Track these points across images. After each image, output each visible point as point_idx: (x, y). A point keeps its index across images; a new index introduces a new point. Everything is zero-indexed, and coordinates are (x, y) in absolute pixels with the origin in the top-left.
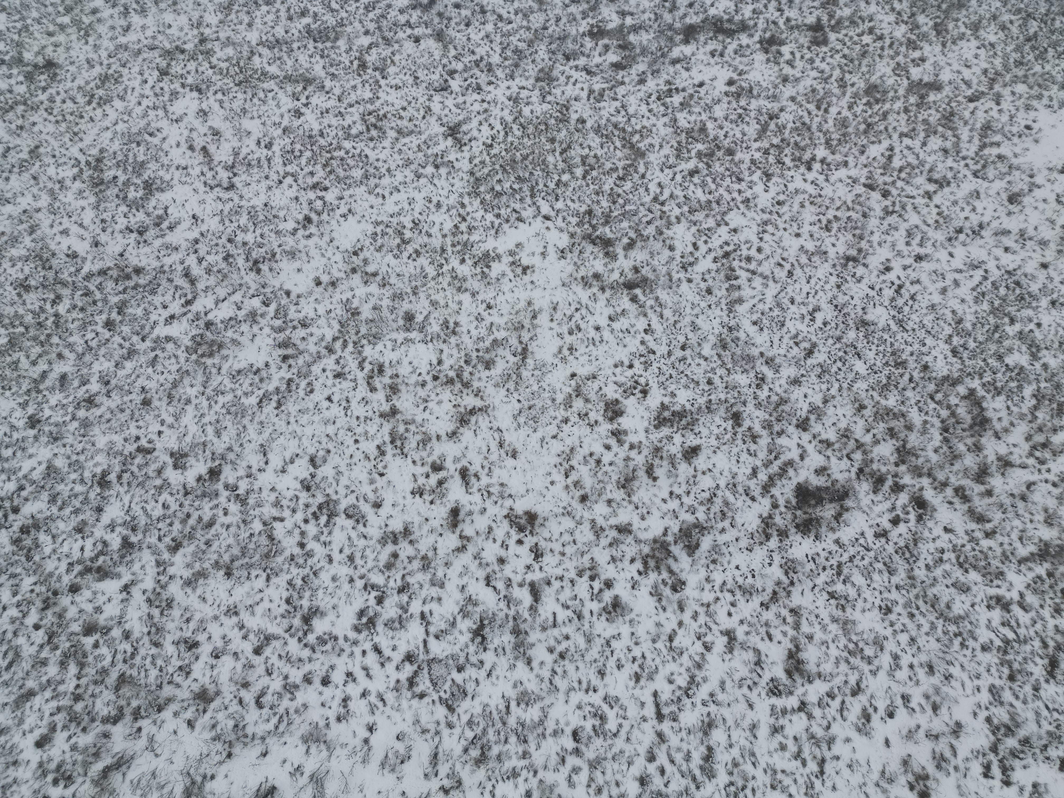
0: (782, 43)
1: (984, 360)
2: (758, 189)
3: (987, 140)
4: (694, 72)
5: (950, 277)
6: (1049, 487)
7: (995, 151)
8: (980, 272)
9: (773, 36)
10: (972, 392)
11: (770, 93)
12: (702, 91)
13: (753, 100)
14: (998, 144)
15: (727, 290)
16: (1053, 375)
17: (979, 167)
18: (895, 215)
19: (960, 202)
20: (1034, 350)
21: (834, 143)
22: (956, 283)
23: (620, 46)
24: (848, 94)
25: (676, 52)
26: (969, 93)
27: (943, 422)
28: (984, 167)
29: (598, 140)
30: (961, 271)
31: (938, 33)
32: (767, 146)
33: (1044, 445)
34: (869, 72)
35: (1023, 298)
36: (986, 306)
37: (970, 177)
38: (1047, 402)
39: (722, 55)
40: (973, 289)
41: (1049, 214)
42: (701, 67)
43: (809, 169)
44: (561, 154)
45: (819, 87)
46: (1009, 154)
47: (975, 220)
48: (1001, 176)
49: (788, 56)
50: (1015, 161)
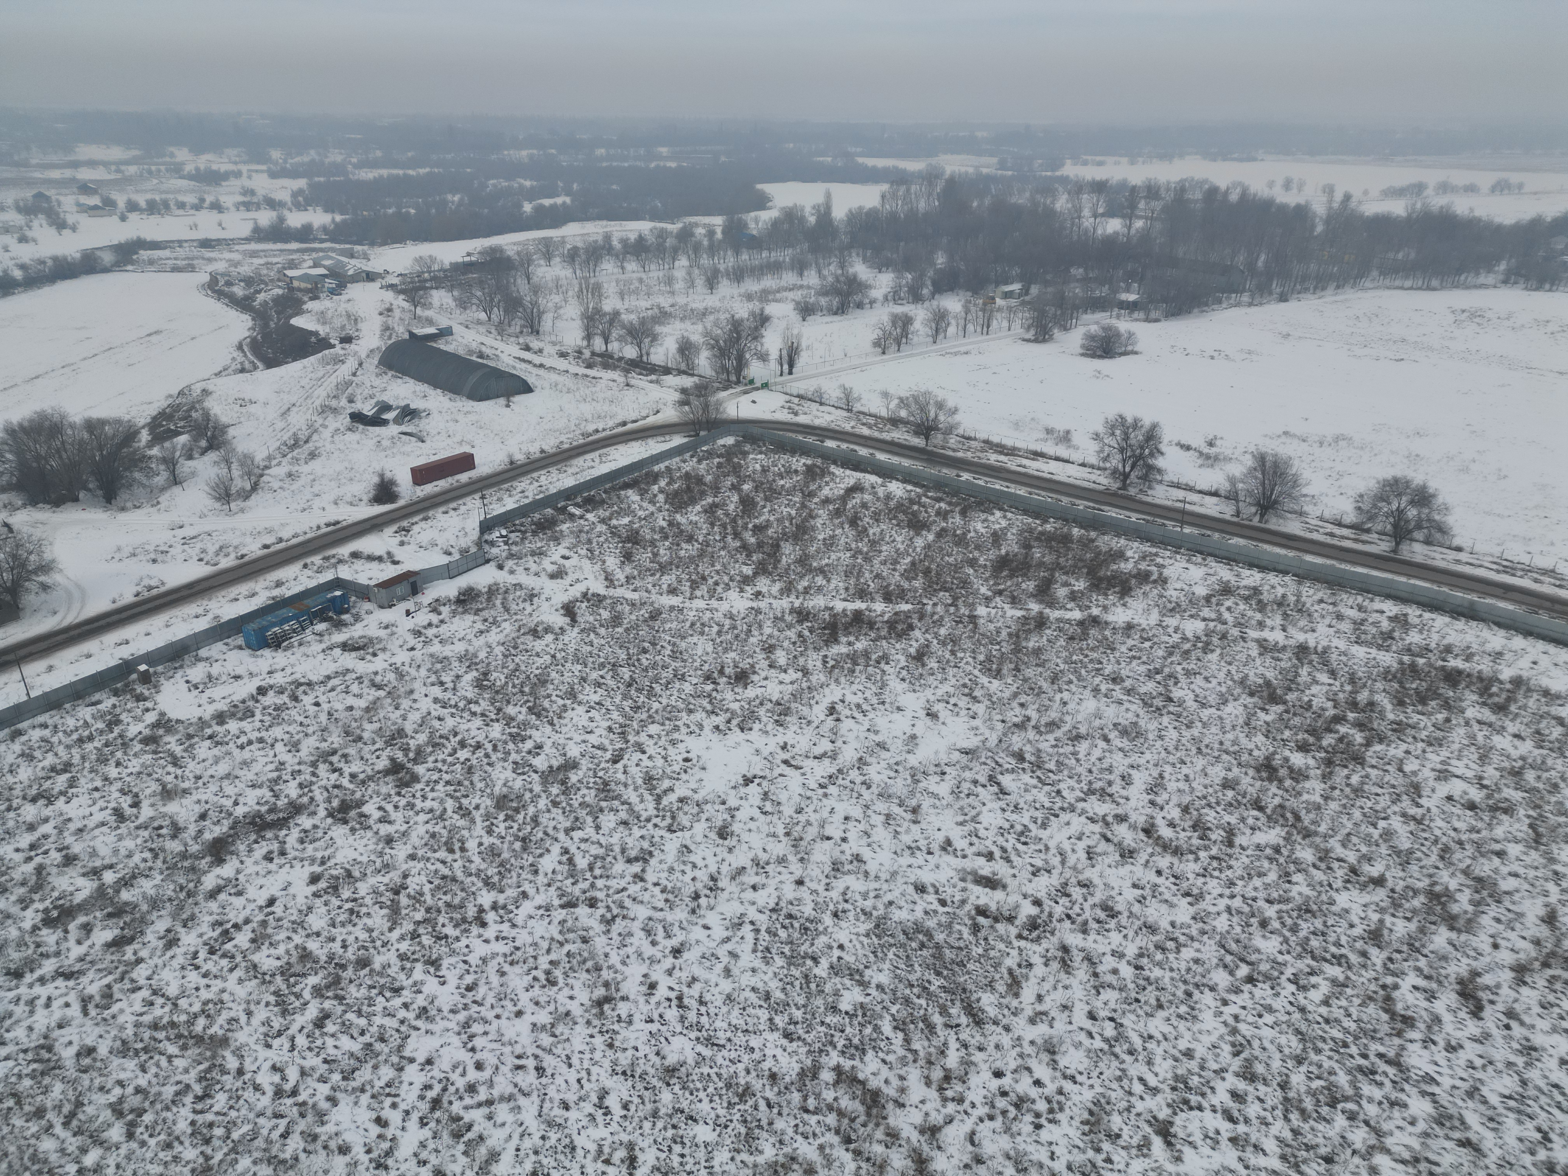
0: (360, 803)
1: (822, 1023)
2: (431, 986)
3: (658, 791)
4: (252, 892)
5: (722, 952)
6: (987, 1123)
7: (672, 798)
8: (747, 928)
9: (343, 802)
10: (838, 1069)
11: (378, 864)
12: (278, 909)
13: (358, 884)
14: (671, 789)
15: (465, 1153)
16: (894, 991)
17: (668, 821)
18: (618, 920)
19: (675, 865)
20: (857, 977)
21: (496, 879)
22: (733, 955)
23: (110, 916)
24: (478, 820)
25: (209, 881)
26: (608, 755)
27: (837, 1132)
28: (673, 818)
29: (131, 1064)
30: (728, 939)
31: (538, 715)
32: (411, 927)
33: (947, 1078)
34: (487, 786)
35: (806, 929)
36: (779, 962)
37: (667, 835)
38: (912, 1026)
39: (283, 853)
40: (755, 951)
41: (765, 829)
42: (261, 881)
43: (484, 925)
44: (66, 1124)
45: (437, 829)
46: (689, 793)
47: (702, 875)
48: (696, 817)
49: (377, 814)
50: (698, 797)
